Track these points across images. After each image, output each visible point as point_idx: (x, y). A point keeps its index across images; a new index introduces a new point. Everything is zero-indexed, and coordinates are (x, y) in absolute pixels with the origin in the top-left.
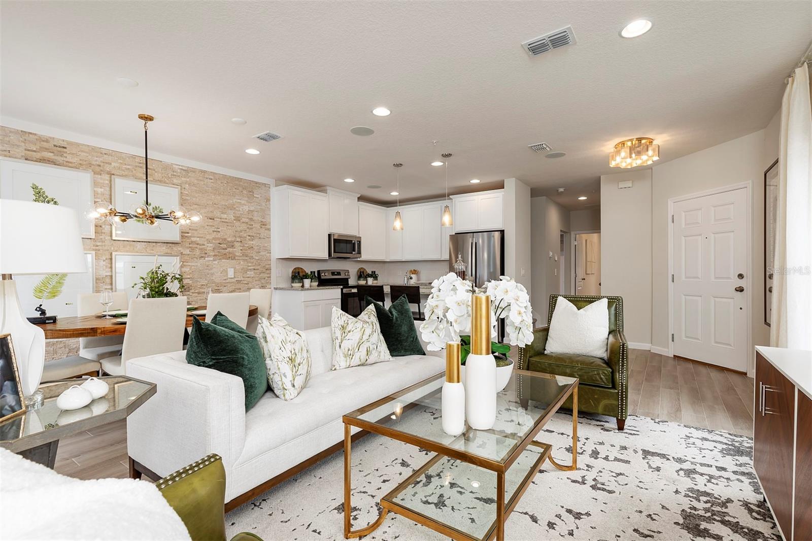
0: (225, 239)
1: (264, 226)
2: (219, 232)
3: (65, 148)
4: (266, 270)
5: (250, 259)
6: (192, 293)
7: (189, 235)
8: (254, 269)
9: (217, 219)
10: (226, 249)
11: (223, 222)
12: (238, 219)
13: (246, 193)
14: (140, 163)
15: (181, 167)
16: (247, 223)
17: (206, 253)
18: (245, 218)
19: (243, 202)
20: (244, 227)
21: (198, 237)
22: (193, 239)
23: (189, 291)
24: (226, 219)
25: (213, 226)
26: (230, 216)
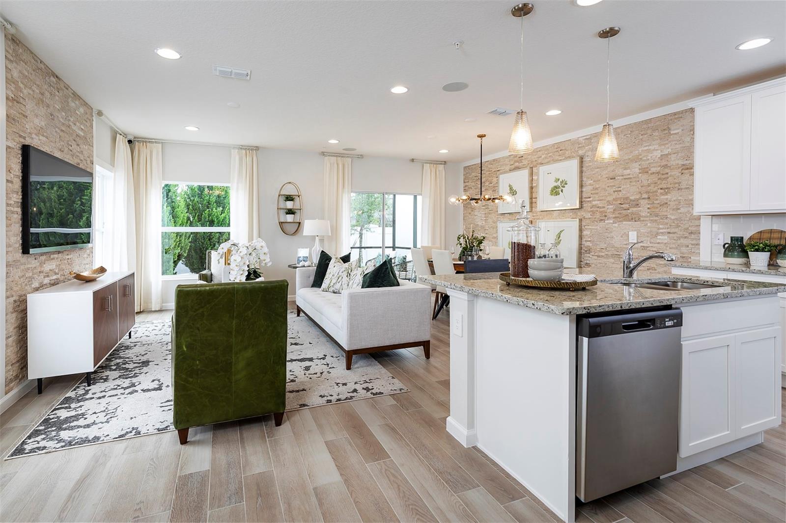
0: (627, 198)
1: (686, 171)
2: (620, 191)
3: (522, 157)
4: (691, 233)
5: (662, 219)
6: (592, 255)
7: (591, 199)
8: (669, 233)
9: (619, 178)
10: (629, 209)
11: (625, 179)
12: (644, 171)
13: (657, 134)
14: (557, 148)
15: (585, 137)
16: (658, 173)
17: (606, 216)
18: (654, 167)
19: (651, 148)
20: (654, 178)
21: (598, 200)
22: (594, 203)
23: (589, 254)
24: (629, 175)
25: (615, 186)
26: (635, 169)
